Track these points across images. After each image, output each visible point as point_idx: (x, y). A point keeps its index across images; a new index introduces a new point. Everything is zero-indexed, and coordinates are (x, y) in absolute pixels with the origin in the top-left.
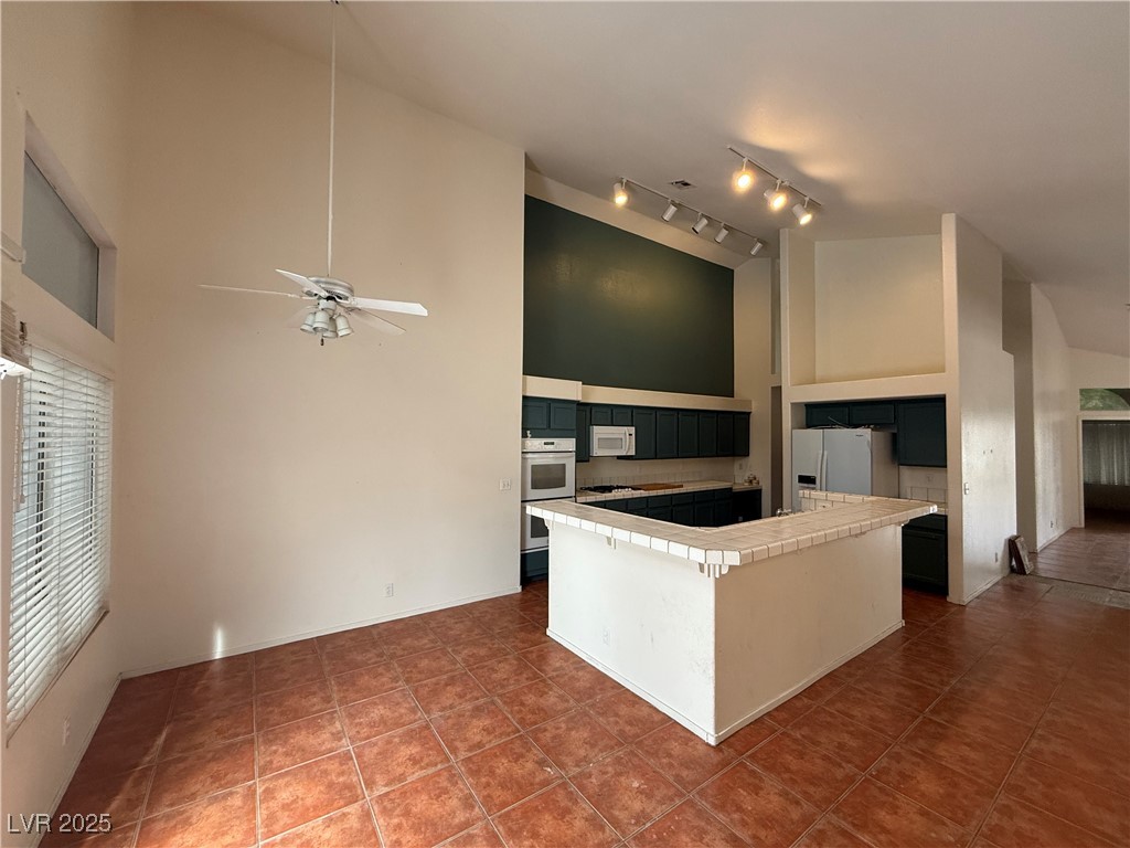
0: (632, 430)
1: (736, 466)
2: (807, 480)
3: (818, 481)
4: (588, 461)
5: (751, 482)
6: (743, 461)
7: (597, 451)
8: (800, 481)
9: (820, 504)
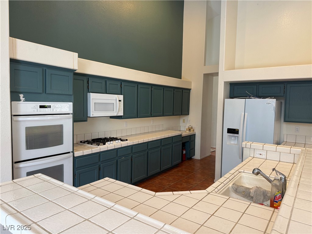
0: (121, 97)
1: (181, 120)
2: (233, 131)
3: (240, 132)
4: (86, 121)
5: (190, 130)
6: (185, 118)
7: (93, 112)
8: (228, 132)
9: (258, 152)
